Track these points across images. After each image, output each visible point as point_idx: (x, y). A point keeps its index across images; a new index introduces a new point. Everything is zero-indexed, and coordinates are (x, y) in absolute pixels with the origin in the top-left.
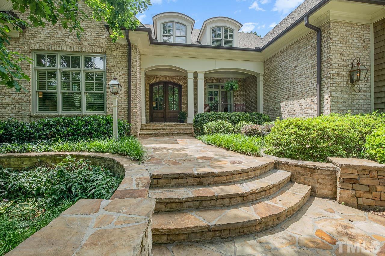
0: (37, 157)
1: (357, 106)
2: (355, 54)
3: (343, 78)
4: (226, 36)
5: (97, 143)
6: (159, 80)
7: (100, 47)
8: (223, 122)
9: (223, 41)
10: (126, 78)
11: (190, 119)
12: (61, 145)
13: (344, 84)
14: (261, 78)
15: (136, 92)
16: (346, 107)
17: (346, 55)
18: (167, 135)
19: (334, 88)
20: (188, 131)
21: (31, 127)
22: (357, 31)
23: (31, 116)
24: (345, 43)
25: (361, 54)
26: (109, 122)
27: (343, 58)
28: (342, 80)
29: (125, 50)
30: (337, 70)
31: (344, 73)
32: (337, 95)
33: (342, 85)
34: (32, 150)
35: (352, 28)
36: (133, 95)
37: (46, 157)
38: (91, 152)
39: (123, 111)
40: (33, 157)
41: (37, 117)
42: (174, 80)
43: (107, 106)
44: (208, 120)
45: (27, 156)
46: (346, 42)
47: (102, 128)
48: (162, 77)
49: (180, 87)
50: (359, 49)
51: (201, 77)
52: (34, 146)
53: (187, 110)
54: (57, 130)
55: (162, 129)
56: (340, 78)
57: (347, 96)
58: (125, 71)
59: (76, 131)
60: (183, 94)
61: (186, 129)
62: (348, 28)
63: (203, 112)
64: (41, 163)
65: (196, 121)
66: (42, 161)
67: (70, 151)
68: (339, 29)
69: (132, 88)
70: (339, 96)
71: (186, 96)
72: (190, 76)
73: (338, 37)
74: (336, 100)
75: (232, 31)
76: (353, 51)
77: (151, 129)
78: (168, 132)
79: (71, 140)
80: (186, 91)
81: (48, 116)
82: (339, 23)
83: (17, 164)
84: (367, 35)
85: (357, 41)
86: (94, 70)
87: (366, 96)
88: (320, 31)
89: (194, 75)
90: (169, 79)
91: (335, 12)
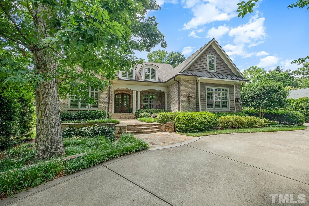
4: (152, 72)
6: (119, 92)
8: (146, 113)
9: (151, 75)
10: (108, 95)
11: (134, 111)
12: (89, 120)
13: (186, 101)
14: (166, 94)
18: (124, 118)
19: (182, 102)
20: (133, 117)
22: (191, 83)
23: (68, 110)
24: (186, 87)
27: (185, 92)
30: (183, 96)
31: (186, 97)
32: (183, 104)
35: (189, 82)
37: (86, 124)
38: (100, 123)
40: (82, 124)
42: (127, 93)
43: (100, 106)
44: (141, 112)
48: (121, 91)
49: (130, 96)
50: (191, 89)
51: (139, 93)
52: (80, 121)
53: (133, 107)
57: (187, 105)
58: (107, 92)
59: (92, 116)
60: (131, 99)
61: (132, 116)
62: (187, 82)
63: (140, 109)
64: (85, 126)
65: (136, 113)
67: (94, 122)
68: (184, 83)
71: (132, 100)
72: (134, 93)
73: (184, 85)
74: (183, 106)
75: (154, 70)
76: (189, 90)
77: (117, 116)
78: (124, 117)
79: (92, 119)
80: (132, 98)
81: (75, 110)
82: (184, 80)
83: (77, 126)
84: (194, 84)
85: (190, 86)
86: (95, 91)
87: (194, 105)
88: (179, 82)
89: (137, 92)
90: (124, 92)
91: (182, 77)
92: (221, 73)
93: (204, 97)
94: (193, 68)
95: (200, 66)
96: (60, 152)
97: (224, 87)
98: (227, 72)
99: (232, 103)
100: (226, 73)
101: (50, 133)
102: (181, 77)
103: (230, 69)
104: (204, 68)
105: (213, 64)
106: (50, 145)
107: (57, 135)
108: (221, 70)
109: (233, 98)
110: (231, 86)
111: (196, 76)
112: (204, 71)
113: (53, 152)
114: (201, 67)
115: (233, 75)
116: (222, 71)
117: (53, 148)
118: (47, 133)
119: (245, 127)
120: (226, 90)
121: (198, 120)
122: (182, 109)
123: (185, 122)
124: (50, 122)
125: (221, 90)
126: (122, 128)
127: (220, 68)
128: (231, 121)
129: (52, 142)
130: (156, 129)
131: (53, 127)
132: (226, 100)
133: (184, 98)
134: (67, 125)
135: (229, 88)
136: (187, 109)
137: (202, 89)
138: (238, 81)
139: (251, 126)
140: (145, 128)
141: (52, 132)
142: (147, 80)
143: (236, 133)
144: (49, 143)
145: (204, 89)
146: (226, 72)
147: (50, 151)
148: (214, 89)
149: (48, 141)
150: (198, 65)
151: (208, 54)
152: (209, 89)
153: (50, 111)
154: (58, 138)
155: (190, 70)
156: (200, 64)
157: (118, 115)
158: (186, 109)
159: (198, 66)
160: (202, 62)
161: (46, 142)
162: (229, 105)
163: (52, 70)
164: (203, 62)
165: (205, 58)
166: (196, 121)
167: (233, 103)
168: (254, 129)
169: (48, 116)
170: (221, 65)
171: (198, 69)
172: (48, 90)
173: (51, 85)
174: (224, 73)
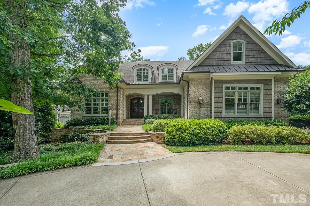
0: (86, 130)
1: (202, 114)
2: (202, 91)
3: (195, 102)
5: (104, 126)
6: (135, 97)
7: (107, 89)
8: (152, 119)
9: (168, 76)
10: (116, 101)
12: (93, 126)
13: (196, 105)
14: (182, 97)
15: (120, 106)
16: (197, 114)
17: (197, 93)
19: (191, 106)
21: (84, 121)
22: (203, 82)
23: (83, 116)
25: (205, 91)
26: (108, 119)
27: (195, 94)
28: (194, 103)
29: (116, 89)
30: (192, 99)
31: (196, 100)
33: (195, 105)
34: (85, 128)
35: (201, 81)
36: (119, 108)
37: (89, 130)
38: (101, 129)
39: (115, 114)
40: (85, 130)
41: (85, 117)
45: (84, 130)
46: (197, 87)
47: (105, 121)
50: (204, 89)
51: (151, 97)
52: (85, 127)
53: (144, 113)
54: (92, 122)
55: (132, 122)
56: (194, 102)
57: (197, 109)
58: (116, 98)
59: (97, 122)
62: (198, 81)
63: (151, 114)
64: (87, 132)
66: (88, 131)
67: (95, 129)
68: (194, 82)
69: (118, 105)
70: (193, 110)
72: (146, 97)
73: (193, 85)
74: (191, 111)
76: (200, 90)
78: (134, 123)
79: (96, 125)
81: (89, 117)
82: (194, 79)
83: (81, 132)
84: (208, 83)
85: (203, 86)
86: (104, 98)
87: (207, 109)
88: (188, 82)
89: (148, 96)
90: (140, 97)
91: (191, 76)
92: (253, 64)
93: (220, 99)
94: (209, 62)
95: (219, 57)
96: (31, 157)
97: (255, 83)
98: (265, 61)
99: (268, 106)
100: (262, 63)
101: (22, 140)
102: (189, 76)
103: (270, 57)
104: (225, 59)
105: (241, 52)
106: (22, 150)
107: (29, 142)
108: (253, 59)
109: (270, 98)
110: (267, 82)
111: (209, 72)
112: (225, 64)
113: (24, 157)
114: (220, 60)
115: (276, 64)
116: (256, 61)
117: (24, 153)
118: (19, 140)
119: (270, 143)
120: (258, 88)
121: (190, 130)
122: (190, 115)
123: (172, 133)
124: (22, 131)
125: (249, 88)
126: (95, 137)
127: (251, 56)
128: (245, 133)
129: (23, 148)
130: (147, 138)
131: (25, 135)
132: (256, 102)
133: (193, 101)
134: (73, 130)
135: (263, 84)
136: (197, 115)
137: (218, 89)
138: (280, 73)
139: (283, 142)
140: (131, 138)
141: (23, 139)
142: (164, 82)
143: (244, 151)
144: (21, 149)
145: (220, 89)
146: (262, 61)
147: (22, 156)
148: (237, 87)
149: (20, 147)
150: (216, 57)
151: (233, 40)
152: (227, 89)
153: (21, 121)
154: (29, 145)
155: (204, 64)
156: (219, 55)
157: (129, 121)
158: (195, 115)
159: (215, 59)
160: (222, 53)
161: (19, 148)
162: (262, 109)
163: (23, 84)
164: (224, 53)
165: (228, 46)
166: (186, 132)
167: (270, 106)
168: (286, 146)
169: (20, 125)
170: (255, 52)
171: (215, 62)
172: (19, 102)
173: (22, 97)
174: (259, 63)
